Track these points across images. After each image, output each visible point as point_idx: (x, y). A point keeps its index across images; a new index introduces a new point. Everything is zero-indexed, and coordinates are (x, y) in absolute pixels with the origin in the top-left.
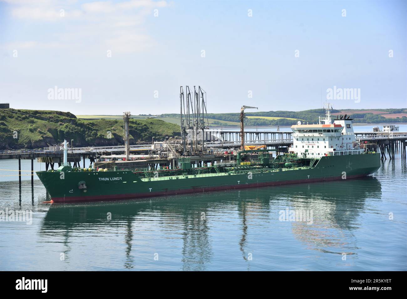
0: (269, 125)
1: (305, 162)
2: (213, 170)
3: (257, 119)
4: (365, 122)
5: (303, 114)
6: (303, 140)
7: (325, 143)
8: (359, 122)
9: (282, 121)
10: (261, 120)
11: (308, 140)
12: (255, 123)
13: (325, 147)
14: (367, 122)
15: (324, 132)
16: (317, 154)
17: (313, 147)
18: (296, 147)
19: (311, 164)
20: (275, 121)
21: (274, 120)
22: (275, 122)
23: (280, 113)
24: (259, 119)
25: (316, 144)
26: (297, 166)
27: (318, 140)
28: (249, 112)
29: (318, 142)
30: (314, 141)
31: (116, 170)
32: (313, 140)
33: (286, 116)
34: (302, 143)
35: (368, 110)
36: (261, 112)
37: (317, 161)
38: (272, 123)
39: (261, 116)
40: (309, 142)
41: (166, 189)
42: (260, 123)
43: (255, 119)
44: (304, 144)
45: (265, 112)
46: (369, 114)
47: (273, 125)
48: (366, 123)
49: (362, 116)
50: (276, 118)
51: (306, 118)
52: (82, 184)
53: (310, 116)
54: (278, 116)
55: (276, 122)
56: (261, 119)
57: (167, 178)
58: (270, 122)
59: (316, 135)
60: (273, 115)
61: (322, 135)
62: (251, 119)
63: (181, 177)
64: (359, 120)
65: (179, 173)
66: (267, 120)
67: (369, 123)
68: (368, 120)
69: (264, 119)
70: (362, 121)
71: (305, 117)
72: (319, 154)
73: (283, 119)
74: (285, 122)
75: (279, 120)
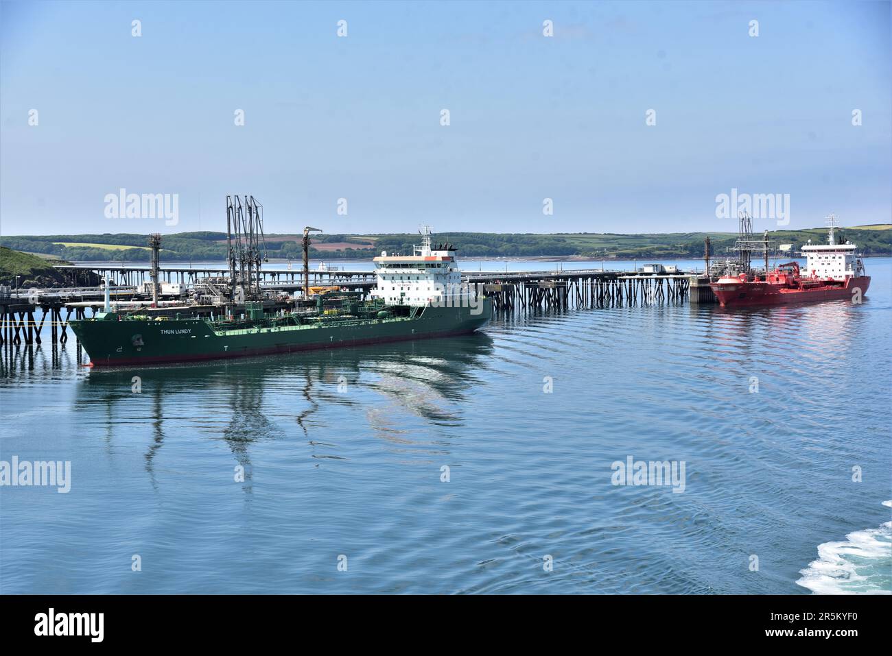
0: (109, 260)
1: (402, 310)
2: (291, 322)
3: (85, 248)
4: (283, 257)
5: (170, 240)
6: (393, 278)
7: (428, 283)
8: (274, 257)
9: (135, 253)
10: (94, 251)
11: (401, 278)
12: (81, 256)
13: (429, 289)
14: (287, 256)
15: (427, 267)
16: (415, 299)
17: (409, 289)
18: (383, 288)
19: (412, 314)
20: (122, 252)
21: (119, 251)
22: (121, 256)
23: (124, 237)
24: (89, 248)
25: (414, 284)
26: (392, 316)
27: (418, 278)
28: (62, 235)
29: (417, 282)
30: (411, 281)
31: (179, 318)
32: (409, 278)
33: (139, 244)
34: (392, 282)
35: (282, 236)
36: (87, 235)
37: (421, 309)
38: (115, 256)
39: (89, 243)
40: (403, 282)
41: (246, 347)
42: (91, 256)
43: (80, 248)
44: (395, 285)
45: (95, 236)
46: (288, 242)
47: (118, 260)
48: (285, 258)
49: (278, 246)
50: (123, 248)
51: (178, 248)
52: (138, 339)
53: (185, 244)
54: (123, 244)
55: (124, 253)
56: (93, 248)
57: (244, 332)
58: (110, 254)
59: (415, 271)
60: (114, 241)
61: (424, 272)
62: (73, 248)
63: (254, 331)
64: (274, 253)
65: (248, 325)
66: (104, 250)
67: (290, 258)
68: (290, 253)
69: (99, 249)
70: (278, 256)
71: (176, 245)
72: (419, 299)
73: (138, 249)
74: (141, 255)
75: (130, 250)
